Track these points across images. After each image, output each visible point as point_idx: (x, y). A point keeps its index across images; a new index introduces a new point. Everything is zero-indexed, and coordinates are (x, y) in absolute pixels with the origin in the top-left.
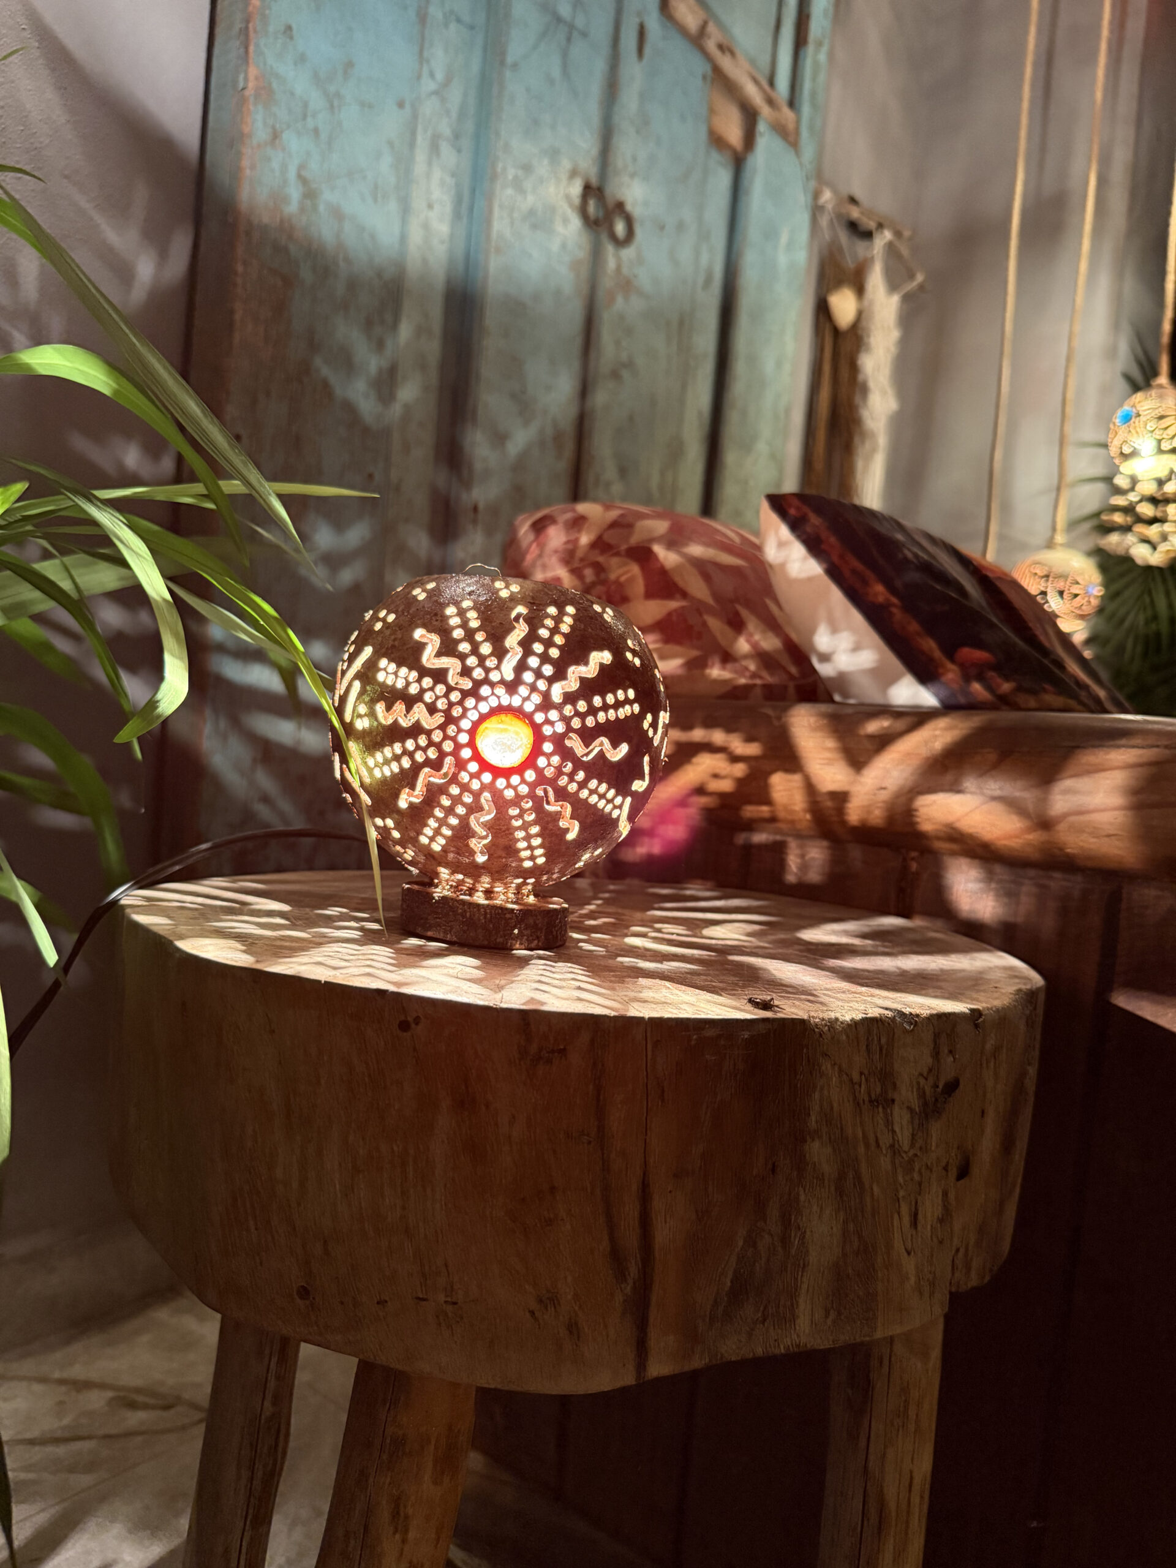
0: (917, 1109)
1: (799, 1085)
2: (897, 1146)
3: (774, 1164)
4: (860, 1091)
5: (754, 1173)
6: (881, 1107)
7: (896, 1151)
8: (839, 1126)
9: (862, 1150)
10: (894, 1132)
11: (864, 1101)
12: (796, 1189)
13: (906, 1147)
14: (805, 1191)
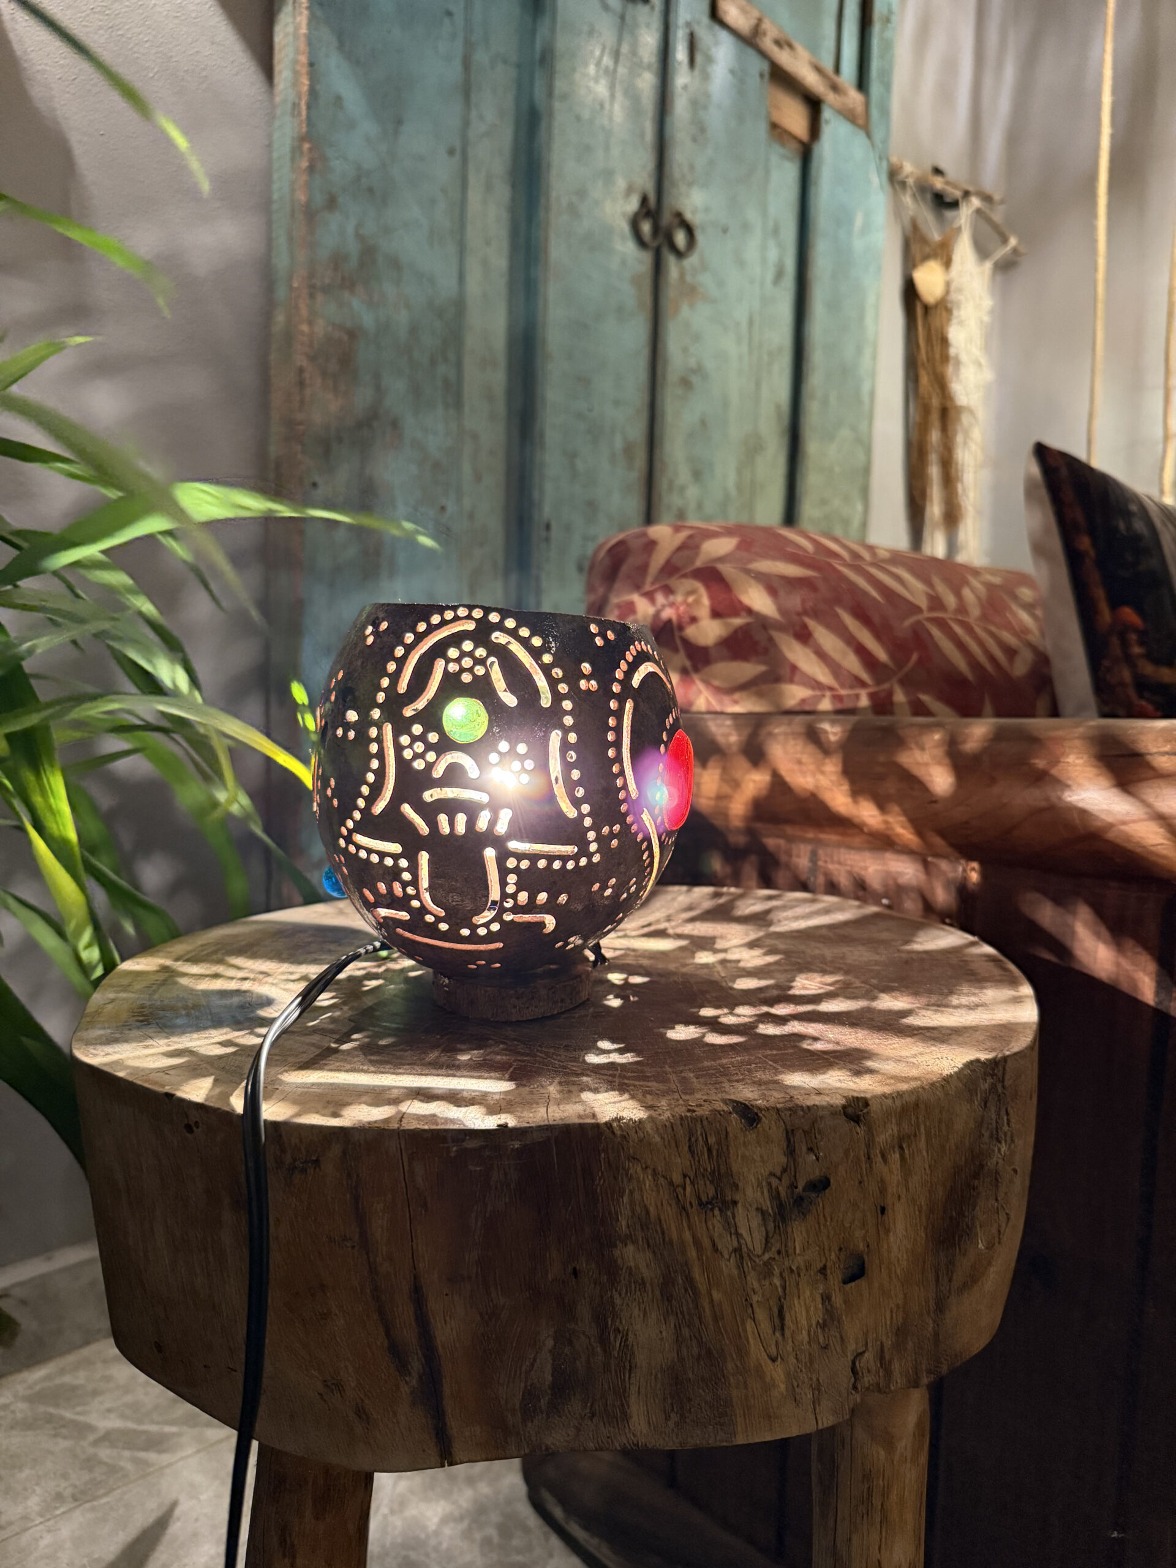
0: (770, 1211)
1: (599, 1190)
2: (744, 1249)
3: (575, 1269)
4: (685, 1195)
5: (550, 1277)
6: (717, 1209)
7: (745, 1255)
8: (659, 1232)
9: (692, 1253)
10: (738, 1235)
11: (691, 1203)
12: (609, 1293)
13: (758, 1250)
14: (620, 1295)
